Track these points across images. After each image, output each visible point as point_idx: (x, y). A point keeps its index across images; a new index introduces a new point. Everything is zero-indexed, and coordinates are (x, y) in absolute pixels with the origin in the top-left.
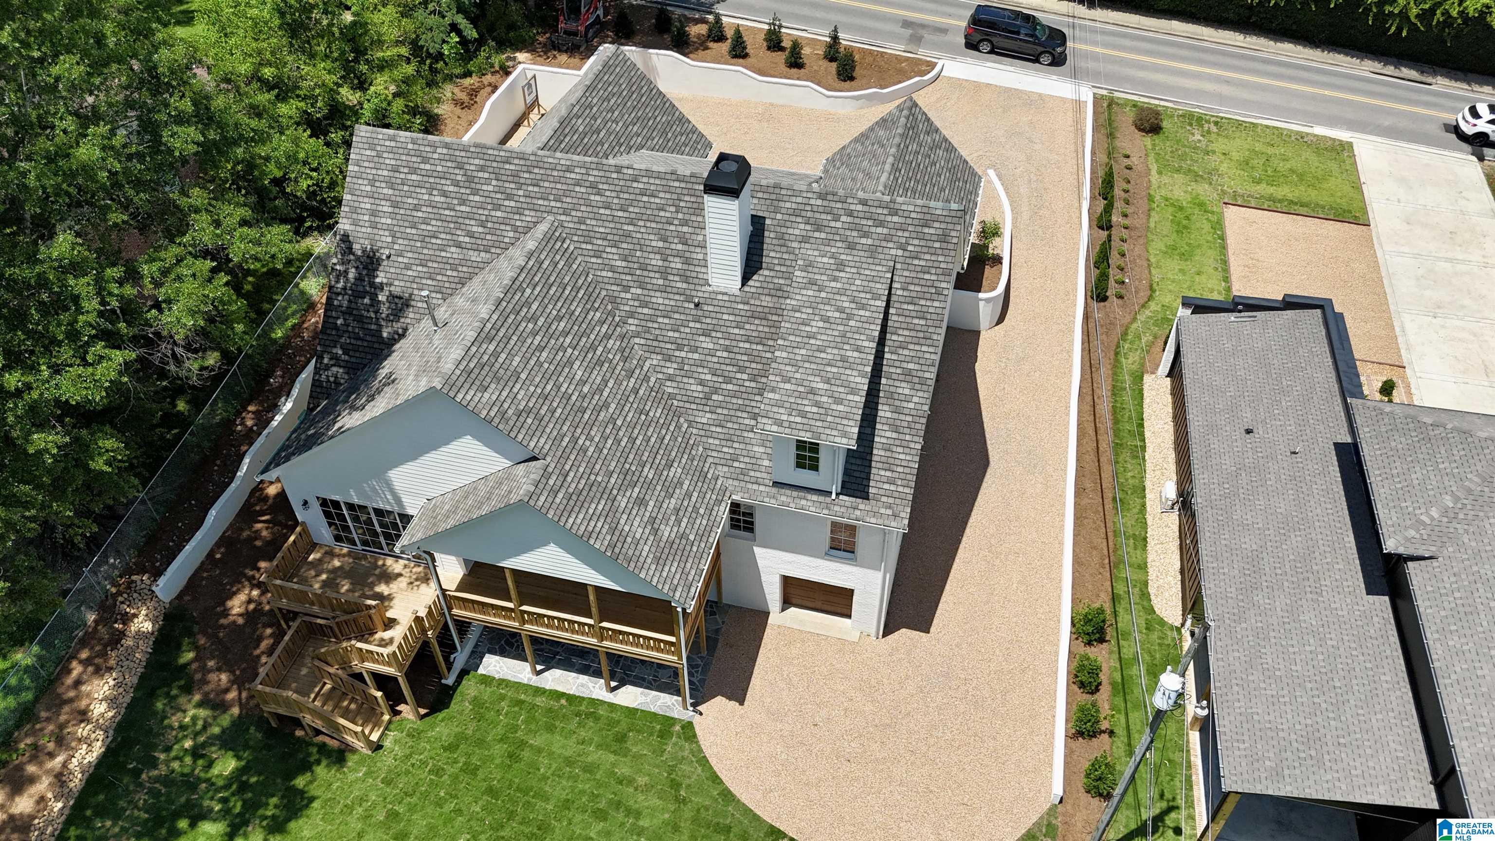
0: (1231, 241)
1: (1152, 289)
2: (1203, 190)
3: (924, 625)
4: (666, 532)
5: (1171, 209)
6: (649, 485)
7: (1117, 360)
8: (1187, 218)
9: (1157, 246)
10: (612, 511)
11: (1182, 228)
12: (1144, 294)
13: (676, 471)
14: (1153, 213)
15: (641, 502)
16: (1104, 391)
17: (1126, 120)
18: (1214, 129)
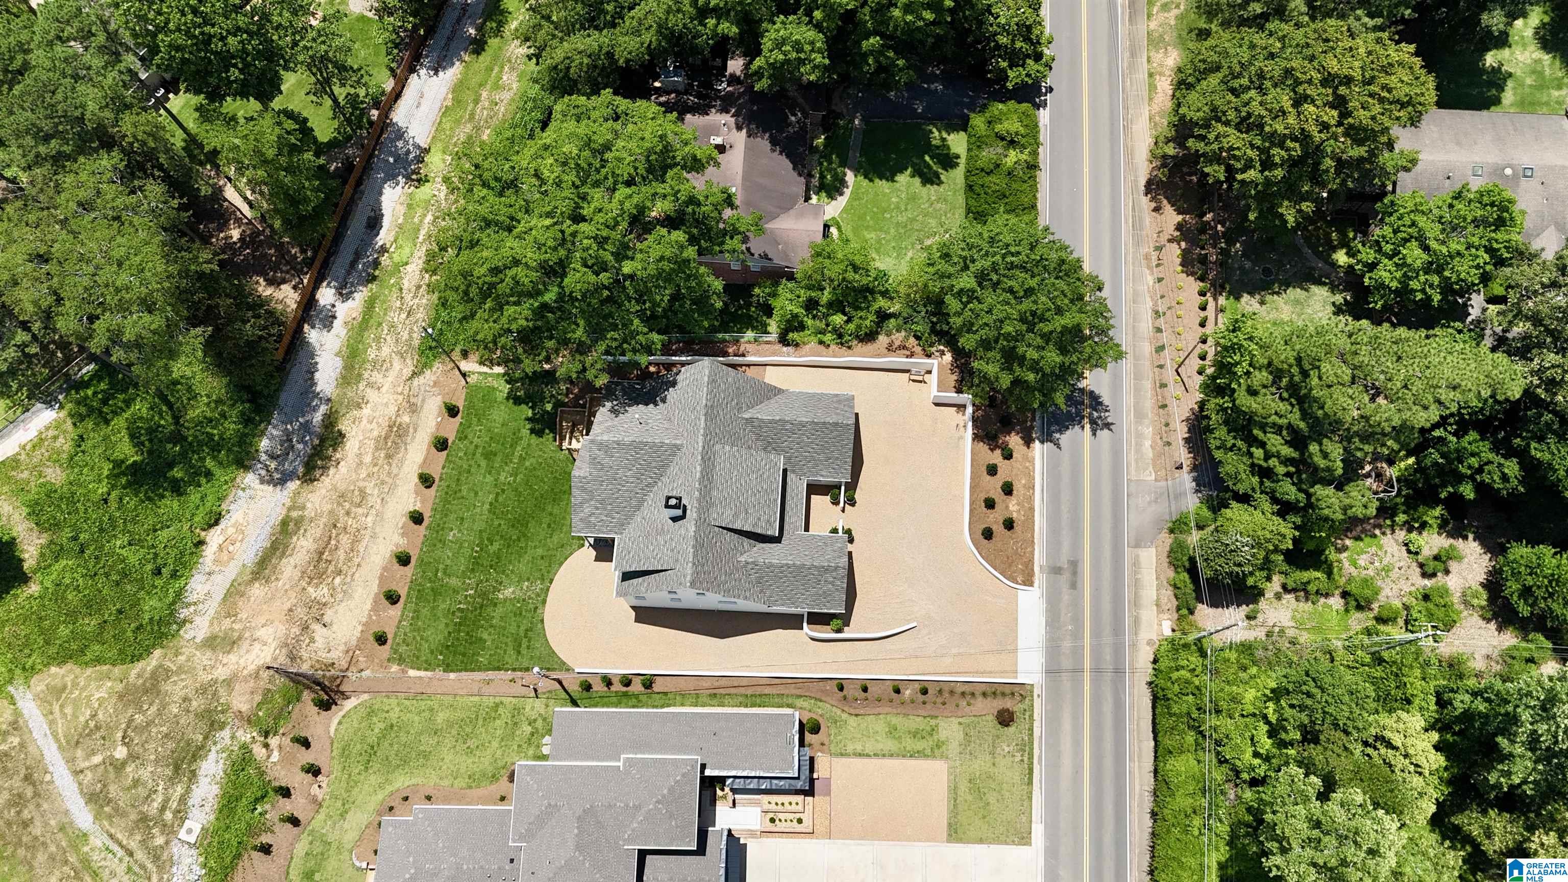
0: (913, 762)
1: (857, 715)
2: (953, 748)
3: (638, 620)
4: (592, 519)
5: (928, 729)
6: (605, 509)
7: (801, 696)
8: (923, 738)
9: (895, 720)
10: (588, 501)
11: (915, 734)
12: (852, 711)
13: (618, 516)
14: (921, 719)
15: (597, 508)
16: (781, 690)
17: (1008, 704)
18: (1018, 758)
